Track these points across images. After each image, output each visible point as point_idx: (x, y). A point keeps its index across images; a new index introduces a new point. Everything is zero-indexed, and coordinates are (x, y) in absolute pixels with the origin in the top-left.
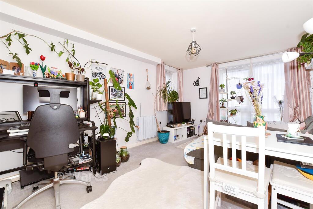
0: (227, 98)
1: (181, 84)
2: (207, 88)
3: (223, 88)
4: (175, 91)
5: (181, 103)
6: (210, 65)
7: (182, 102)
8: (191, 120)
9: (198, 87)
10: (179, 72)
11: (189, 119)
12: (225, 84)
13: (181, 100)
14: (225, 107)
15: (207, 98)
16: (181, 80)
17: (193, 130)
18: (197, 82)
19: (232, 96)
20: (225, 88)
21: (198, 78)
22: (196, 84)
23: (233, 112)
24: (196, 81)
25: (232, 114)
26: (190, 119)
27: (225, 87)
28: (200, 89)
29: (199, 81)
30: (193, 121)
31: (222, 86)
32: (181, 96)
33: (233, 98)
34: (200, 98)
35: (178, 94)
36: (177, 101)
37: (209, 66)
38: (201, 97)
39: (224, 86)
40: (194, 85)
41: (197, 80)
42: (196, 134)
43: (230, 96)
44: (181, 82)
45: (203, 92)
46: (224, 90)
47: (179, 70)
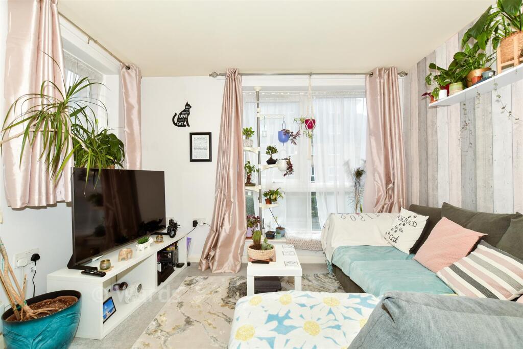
0: (259, 163)
1: (135, 112)
2: (210, 134)
3: (250, 138)
4: (113, 136)
5: (131, 173)
6: (221, 75)
7: (137, 168)
8: (168, 225)
9: (186, 131)
10: (126, 75)
11: (161, 221)
12: (254, 129)
13: (133, 162)
14: (254, 185)
15: (210, 160)
16: (133, 100)
17: (172, 252)
18: (183, 116)
19: (268, 157)
20: (254, 137)
21: (187, 105)
22: (181, 120)
23: (274, 197)
24: (181, 114)
25: (269, 201)
26: (163, 219)
27: (256, 133)
28: (191, 134)
29: (188, 114)
30: (174, 226)
31: (248, 133)
32: (133, 151)
33: (271, 162)
34: (192, 160)
35: (122, 145)
36: (117, 167)
37: (217, 75)
38: (193, 158)
39: (254, 132)
40: (176, 124)
41: (184, 111)
42: (180, 261)
43: (265, 157)
44: (133, 107)
45: (201, 143)
46: (252, 141)
47: (128, 68)
